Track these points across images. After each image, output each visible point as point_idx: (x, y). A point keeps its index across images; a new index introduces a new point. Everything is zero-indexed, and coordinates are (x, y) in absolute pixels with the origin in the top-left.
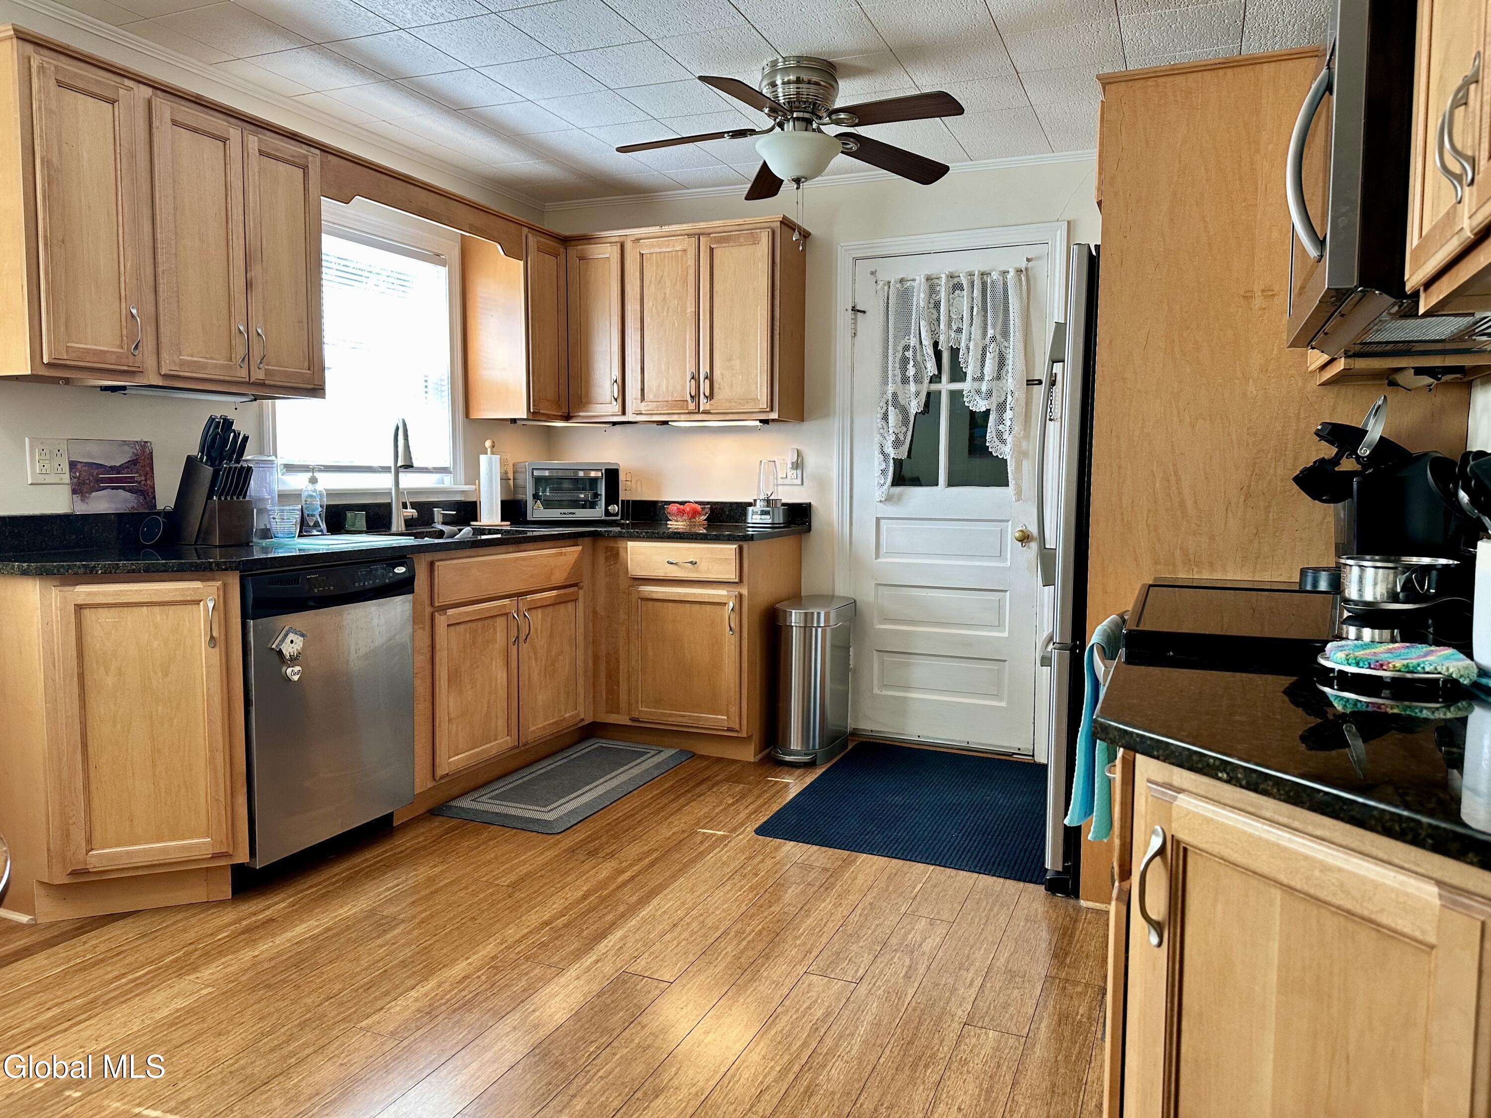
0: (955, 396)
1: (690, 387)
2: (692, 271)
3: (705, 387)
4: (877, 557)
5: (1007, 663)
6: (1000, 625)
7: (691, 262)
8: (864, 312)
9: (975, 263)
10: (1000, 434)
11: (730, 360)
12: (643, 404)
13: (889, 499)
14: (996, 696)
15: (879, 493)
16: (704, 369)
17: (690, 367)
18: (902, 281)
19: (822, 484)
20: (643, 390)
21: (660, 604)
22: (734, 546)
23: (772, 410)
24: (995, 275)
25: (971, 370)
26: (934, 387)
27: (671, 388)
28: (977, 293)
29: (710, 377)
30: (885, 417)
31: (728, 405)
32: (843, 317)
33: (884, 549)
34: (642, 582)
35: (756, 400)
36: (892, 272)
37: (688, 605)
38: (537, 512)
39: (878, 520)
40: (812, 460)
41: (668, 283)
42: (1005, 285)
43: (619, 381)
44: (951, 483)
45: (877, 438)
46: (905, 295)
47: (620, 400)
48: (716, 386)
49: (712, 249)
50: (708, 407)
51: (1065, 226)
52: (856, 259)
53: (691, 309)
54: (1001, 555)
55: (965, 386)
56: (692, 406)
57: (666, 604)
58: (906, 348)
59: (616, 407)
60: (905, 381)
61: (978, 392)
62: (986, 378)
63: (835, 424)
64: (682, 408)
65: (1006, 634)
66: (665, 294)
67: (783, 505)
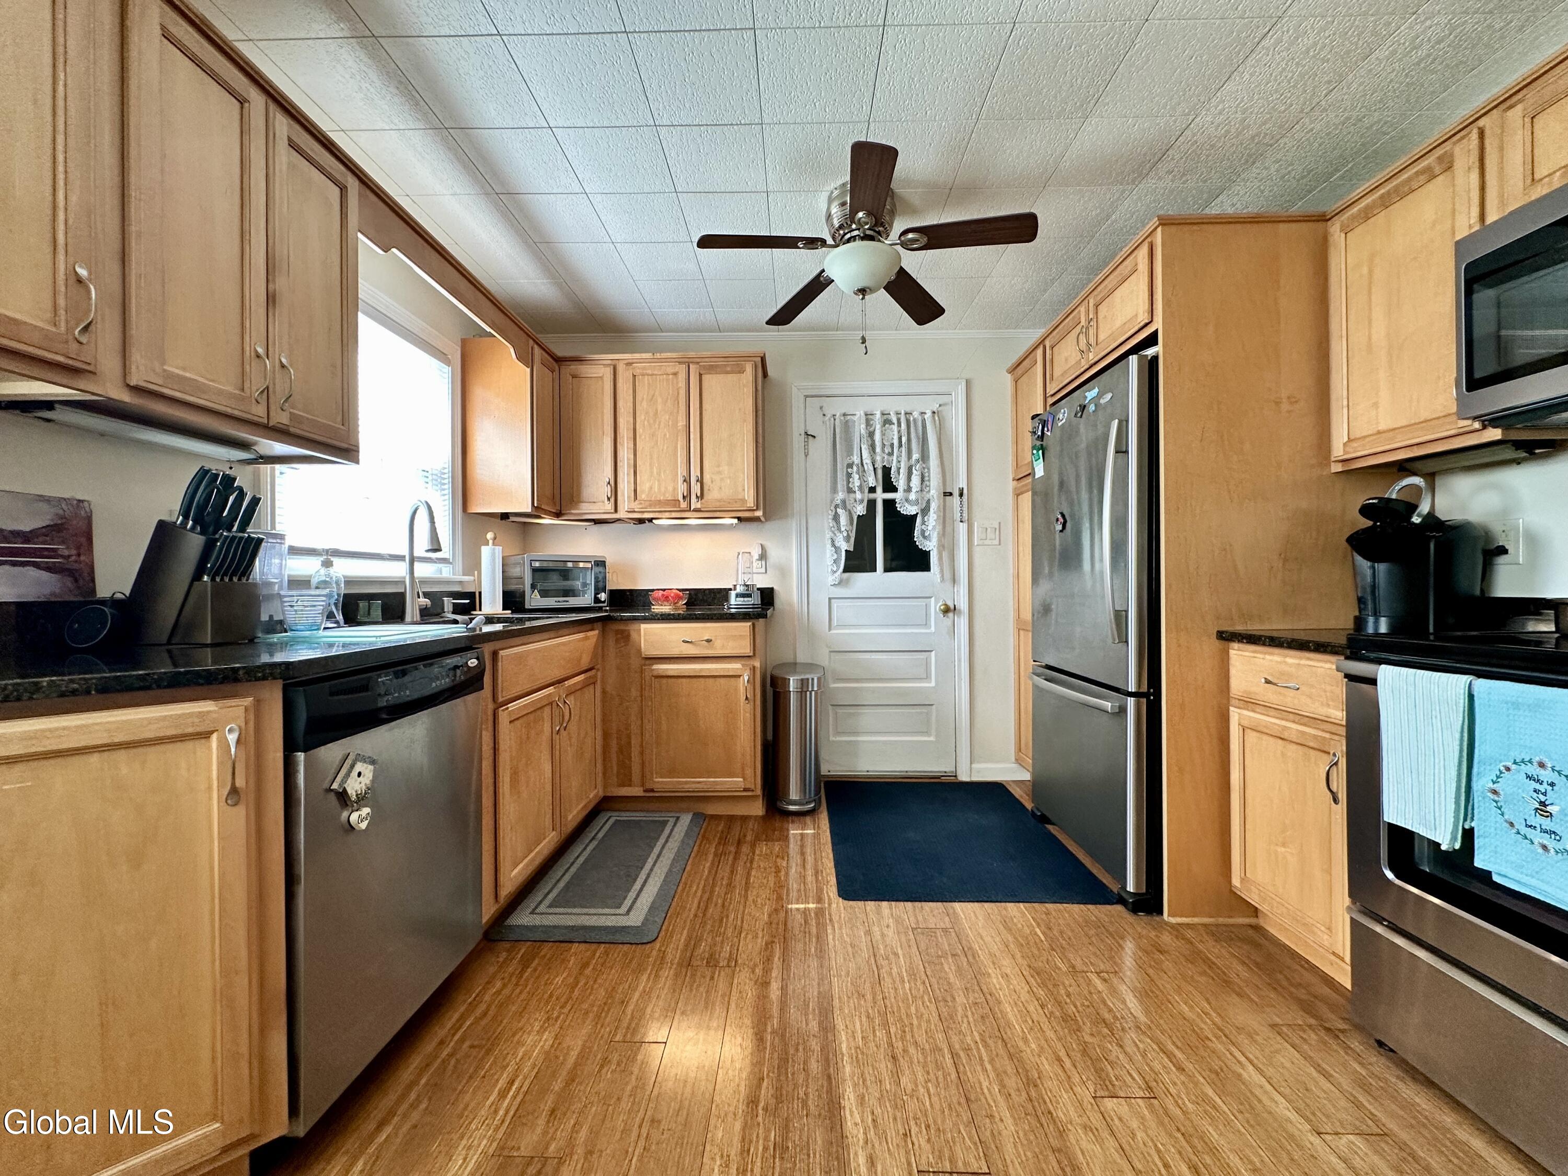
0: (889, 505)
1: (682, 488)
2: (683, 392)
3: (696, 489)
4: (830, 629)
5: (934, 707)
6: (927, 678)
7: (682, 384)
8: (814, 437)
9: (902, 405)
10: (923, 532)
11: (719, 466)
12: (637, 502)
13: (841, 583)
14: (927, 733)
15: (831, 579)
16: (695, 473)
17: (681, 471)
18: (844, 415)
19: (783, 572)
20: (635, 491)
21: (673, 680)
22: (748, 624)
23: (757, 509)
24: (916, 414)
25: (901, 484)
26: (872, 496)
27: (663, 489)
28: (903, 426)
29: (701, 481)
30: (836, 518)
31: (718, 504)
32: (797, 441)
33: (835, 623)
34: (653, 661)
35: (744, 501)
36: (837, 407)
37: (702, 680)
38: (534, 600)
39: (830, 599)
40: (774, 553)
41: (660, 400)
42: (924, 421)
43: (612, 483)
44: (887, 570)
45: (829, 535)
46: (847, 426)
47: (612, 500)
48: (706, 488)
49: (700, 375)
50: (699, 506)
51: (964, 383)
52: (806, 397)
53: (682, 423)
54: (926, 625)
55: (897, 496)
56: (684, 505)
57: (680, 680)
58: (850, 466)
59: (609, 507)
60: (850, 491)
61: (907, 500)
62: (914, 490)
63: (793, 525)
64: (675, 506)
65: (933, 684)
66: (657, 410)
67: (758, 589)
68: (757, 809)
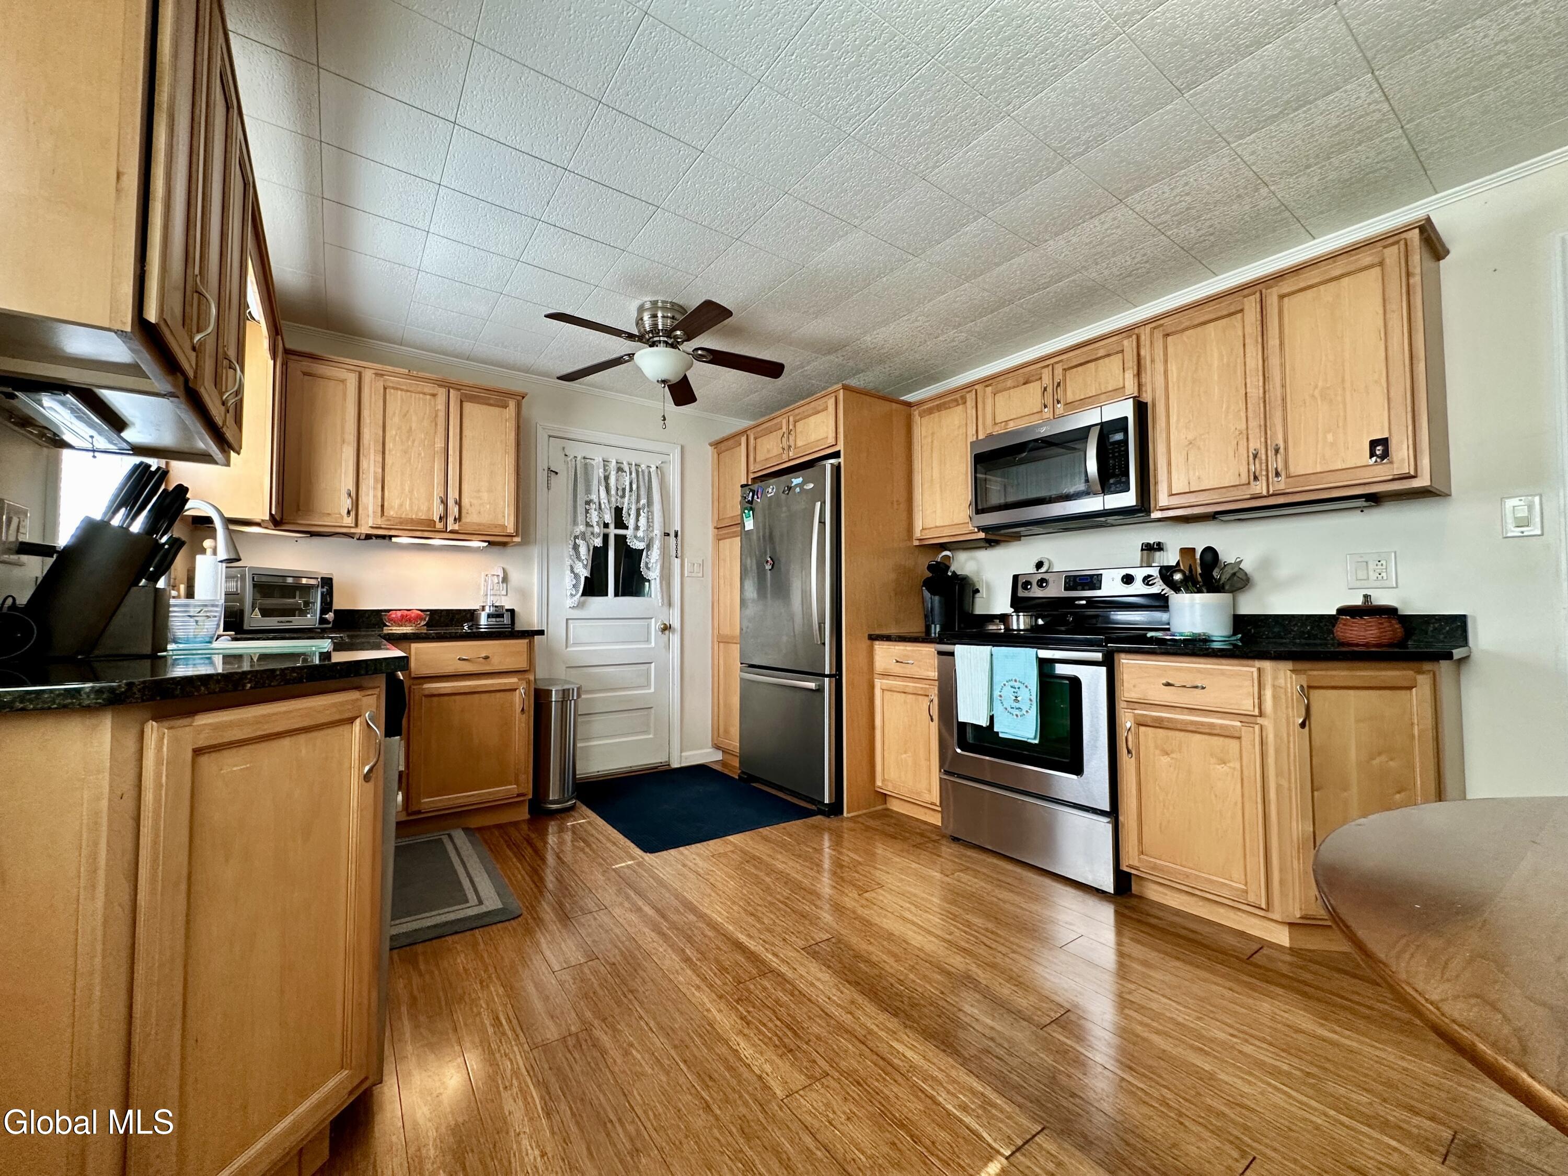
0: (621, 540)
1: (437, 510)
2: (442, 414)
3: (454, 510)
4: (567, 647)
5: (653, 710)
6: (648, 686)
7: (441, 407)
8: (557, 473)
9: (634, 457)
10: (647, 564)
11: (479, 491)
12: (384, 518)
13: (580, 606)
14: (646, 732)
15: (570, 602)
16: (453, 495)
17: (438, 492)
18: (584, 458)
19: (524, 594)
20: (382, 506)
21: (446, 698)
22: (526, 641)
23: (517, 535)
24: (643, 467)
25: (631, 523)
26: (606, 530)
27: (415, 508)
28: (634, 475)
29: (459, 503)
30: (576, 547)
31: (477, 528)
32: (542, 476)
33: (571, 641)
34: (422, 681)
35: (504, 527)
36: (578, 450)
37: (477, 695)
38: (254, 619)
39: (567, 620)
40: (515, 576)
41: (414, 418)
42: (649, 472)
43: (353, 494)
44: (616, 595)
45: (568, 562)
46: (587, 468)
47: (353, 513)
48: (464, 511)
49: (461, 402)
50: (456, 527)
51: (679, 448)
52: (550, 436)
53: (440, 444)
54: (648, 641)
55: (629, 533)
56: (439, 526)
57: (453, 697)
58: (588, 503)
59: (349, 521)
60: (588, 525)
61: (636, 537)
62: (642, 529)
63: (535, 551)
64: (429, 526)
65: (652, 690)
66: (411, 428)
67: (507, 610)
68: (523, 814)
